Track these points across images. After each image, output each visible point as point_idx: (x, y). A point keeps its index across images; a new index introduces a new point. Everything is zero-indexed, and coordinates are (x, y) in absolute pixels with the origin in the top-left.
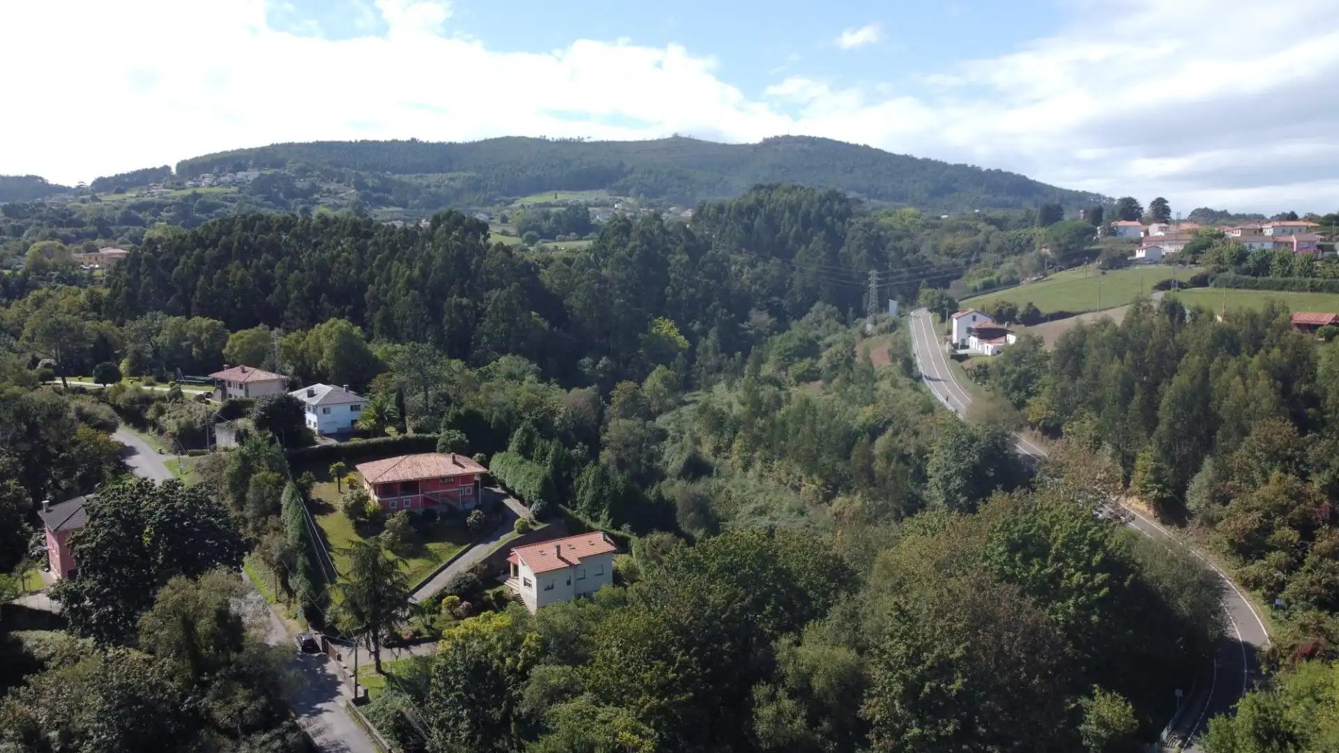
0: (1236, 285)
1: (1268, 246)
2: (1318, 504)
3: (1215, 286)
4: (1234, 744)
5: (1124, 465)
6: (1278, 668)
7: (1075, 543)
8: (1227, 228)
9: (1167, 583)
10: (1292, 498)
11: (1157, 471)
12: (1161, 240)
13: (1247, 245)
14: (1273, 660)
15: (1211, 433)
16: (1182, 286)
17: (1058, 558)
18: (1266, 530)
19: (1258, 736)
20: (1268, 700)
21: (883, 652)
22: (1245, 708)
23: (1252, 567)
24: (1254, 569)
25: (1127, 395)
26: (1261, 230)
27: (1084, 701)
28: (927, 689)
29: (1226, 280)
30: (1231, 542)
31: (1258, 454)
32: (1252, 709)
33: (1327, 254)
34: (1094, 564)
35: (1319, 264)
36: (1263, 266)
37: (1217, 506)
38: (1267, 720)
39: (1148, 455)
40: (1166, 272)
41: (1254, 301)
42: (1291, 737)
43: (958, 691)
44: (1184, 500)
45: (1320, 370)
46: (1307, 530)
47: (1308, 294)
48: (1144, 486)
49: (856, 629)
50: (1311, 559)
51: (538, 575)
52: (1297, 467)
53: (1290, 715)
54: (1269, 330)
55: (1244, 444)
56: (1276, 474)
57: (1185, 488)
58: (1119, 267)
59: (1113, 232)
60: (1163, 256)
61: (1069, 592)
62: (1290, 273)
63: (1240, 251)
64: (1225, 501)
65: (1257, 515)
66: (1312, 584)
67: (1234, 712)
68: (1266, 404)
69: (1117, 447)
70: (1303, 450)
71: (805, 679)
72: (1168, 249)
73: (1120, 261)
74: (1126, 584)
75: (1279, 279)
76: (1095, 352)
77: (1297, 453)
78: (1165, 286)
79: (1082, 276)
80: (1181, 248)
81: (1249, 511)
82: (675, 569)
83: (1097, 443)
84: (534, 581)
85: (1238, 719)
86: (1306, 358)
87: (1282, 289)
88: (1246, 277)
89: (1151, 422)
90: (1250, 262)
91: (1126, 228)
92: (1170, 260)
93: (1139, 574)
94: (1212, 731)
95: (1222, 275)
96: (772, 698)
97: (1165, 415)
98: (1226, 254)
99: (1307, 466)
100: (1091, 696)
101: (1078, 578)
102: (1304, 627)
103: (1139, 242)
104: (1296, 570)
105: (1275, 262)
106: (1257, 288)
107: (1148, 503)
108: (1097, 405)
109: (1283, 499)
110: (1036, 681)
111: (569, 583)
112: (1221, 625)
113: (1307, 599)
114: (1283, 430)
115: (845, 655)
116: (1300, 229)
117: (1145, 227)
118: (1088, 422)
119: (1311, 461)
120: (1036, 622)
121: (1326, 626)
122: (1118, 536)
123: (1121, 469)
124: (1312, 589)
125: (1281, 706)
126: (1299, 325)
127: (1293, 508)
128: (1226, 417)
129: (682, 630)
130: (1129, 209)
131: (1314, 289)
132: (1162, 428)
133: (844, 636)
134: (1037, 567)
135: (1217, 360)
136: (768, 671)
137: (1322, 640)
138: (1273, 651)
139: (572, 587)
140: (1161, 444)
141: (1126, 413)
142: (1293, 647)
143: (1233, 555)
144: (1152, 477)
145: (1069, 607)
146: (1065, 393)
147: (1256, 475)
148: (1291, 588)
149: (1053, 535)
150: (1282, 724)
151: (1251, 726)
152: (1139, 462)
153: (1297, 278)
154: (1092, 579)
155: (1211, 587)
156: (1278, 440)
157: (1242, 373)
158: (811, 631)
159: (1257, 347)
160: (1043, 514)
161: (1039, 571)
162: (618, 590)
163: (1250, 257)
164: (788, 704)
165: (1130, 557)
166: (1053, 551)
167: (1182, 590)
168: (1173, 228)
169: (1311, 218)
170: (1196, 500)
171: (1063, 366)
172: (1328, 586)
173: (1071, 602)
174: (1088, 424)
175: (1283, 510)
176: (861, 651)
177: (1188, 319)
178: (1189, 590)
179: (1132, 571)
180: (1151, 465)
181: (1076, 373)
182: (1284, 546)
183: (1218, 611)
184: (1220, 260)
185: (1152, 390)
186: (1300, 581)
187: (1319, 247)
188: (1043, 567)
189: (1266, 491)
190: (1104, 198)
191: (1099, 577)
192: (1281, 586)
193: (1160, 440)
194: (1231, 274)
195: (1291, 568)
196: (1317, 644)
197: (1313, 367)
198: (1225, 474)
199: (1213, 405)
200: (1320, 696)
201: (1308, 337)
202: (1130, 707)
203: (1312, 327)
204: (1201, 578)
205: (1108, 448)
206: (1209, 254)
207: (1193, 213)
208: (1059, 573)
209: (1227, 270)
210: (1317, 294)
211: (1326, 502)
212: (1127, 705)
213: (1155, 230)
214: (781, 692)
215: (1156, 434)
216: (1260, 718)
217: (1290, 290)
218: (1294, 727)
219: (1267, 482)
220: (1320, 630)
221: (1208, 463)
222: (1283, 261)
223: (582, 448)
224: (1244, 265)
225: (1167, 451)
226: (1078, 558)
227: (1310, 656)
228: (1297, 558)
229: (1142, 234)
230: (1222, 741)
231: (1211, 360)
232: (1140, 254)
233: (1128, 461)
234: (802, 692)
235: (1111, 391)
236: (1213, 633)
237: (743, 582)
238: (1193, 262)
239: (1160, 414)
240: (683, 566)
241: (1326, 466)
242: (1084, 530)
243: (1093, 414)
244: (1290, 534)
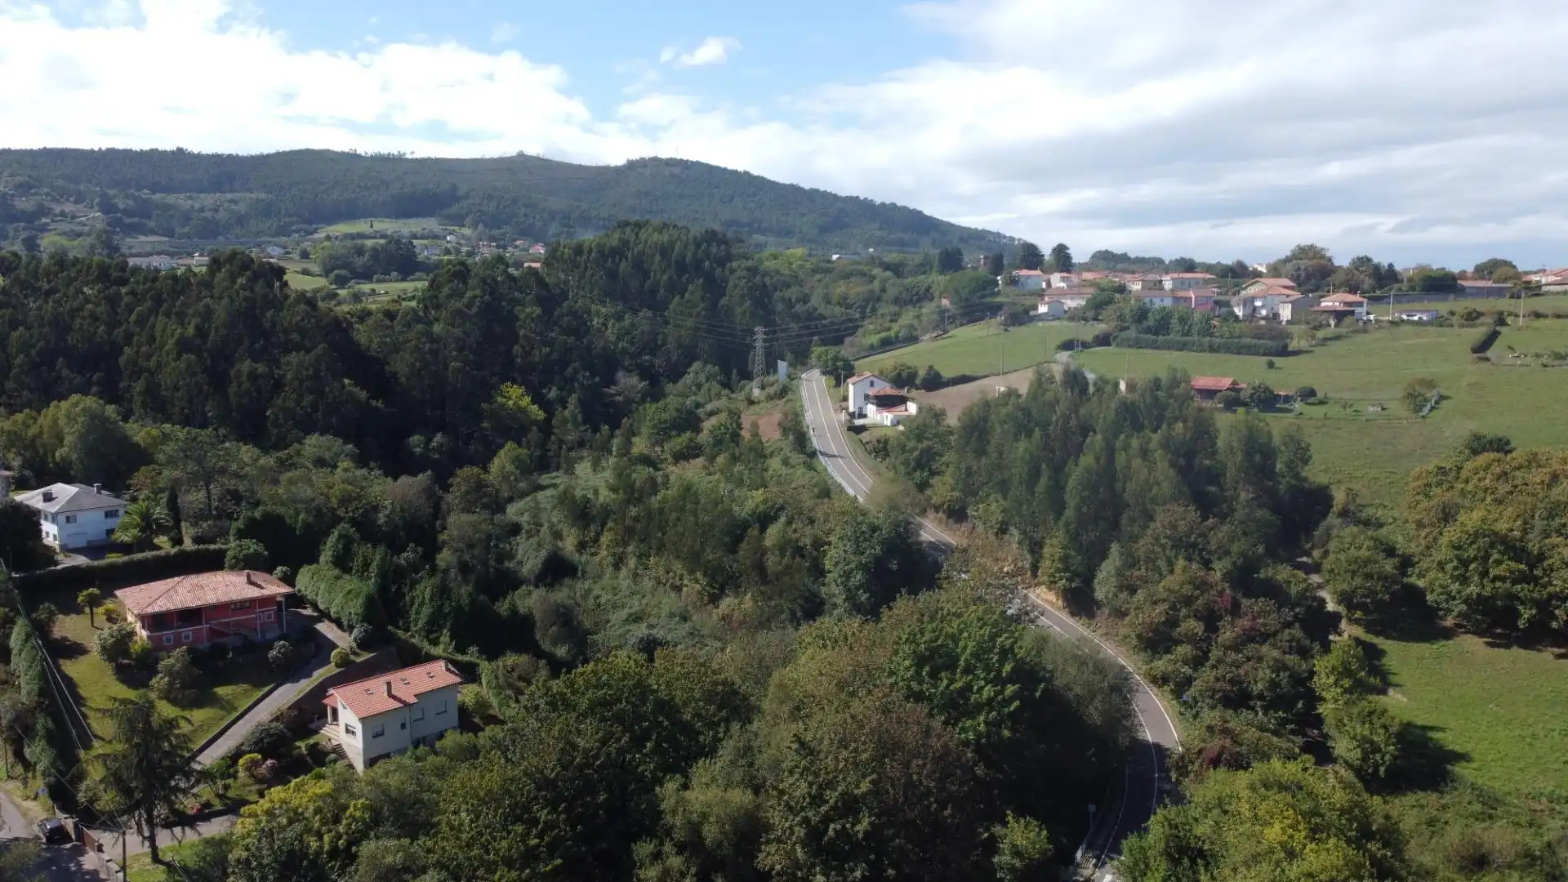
0: (1137, 344)
1: (1168, 302)
2: (1221, 593)
3: (1117, 346)
4: (1147, 866)
5: (1032, 552)
6: (1187, 774)
7: (985, 652)
8: (1128, 276)
9: (1078, 690)
10: (1197, 588)
11: (1065, 559)
12: (1062, 293)
13: (1147, 300)
14: (1182, 767)
15: (1117, 515)
16: (1085, 345)
17: (968, 670)
18: (1172, 622)
19: (1169, 855)
20: (1178, 815)
21: (782, 793)
22: (1157, 827)
23: (1160, 662)
24: (1162, 664)
25: (1035, 474)
26: (1161, 281)
27: (998, 829)
28: (831, 833)
29: (1128, 339)
30: (1139, 636)
31: (1163, 541)
32: (1163, 827)
33: (1224, 310)
34: (1004, 674)
35: (1215, 322)
36: (1162, 325)
37: (1123, 596)
38: (1178, 837)
39: (1055, 541)
40: (1069, 329)
41: (1153, 364)
42: (1201, 853)
43: (866, 832)
44: (1092, 590)
45: (1220, 443)
46: (1211, 621)
47: (1207, 355)
48: (1052, 575)
49: (751, 765)
50: (1215, 654)
51: (363, 720)
52: (1200, 554)
53: (1199, 830)
54: (1171, 401)
55: (1149, 532)
56: (1181, 563)
57: (1093, 577)
58: (1022, 324)
59: (1013, 282)
60: (1066, 312)
61: (979, 708)
62: (1188, 333)
63: (1140, 309)
64: (1133, 591)
65: (1165, 606)
66: (1217, 680)
67: (1146, 830)
68: (1166, 487)
69: (1024, 533)
70: (1204, 535)
71: (695, 829)
72: (1071, 303)
73: (1022, 317)
74: (1038, 694)
75: (1179, 338)
76: (999, 430)
77: (1200, 540)
78: (1068, 346)
79: (984, 333)
80: (1083, 303)
81: (1155, 603)
82: (537, 708)
83: (1003, 530)
84: (358, 728)
85: (1151, 838)
86: (1207, 432)
87: (1181, 349)
88: (1148, 336)
89: (1059, 508)
90: (1151, 322)
91: (1029, 277)
92: (1074, 316)
93: (1049, 681)
94: (1125, 850)
95: (1124, 334)
96: (657, 856)
97: (1072, 500)
98: (1127, 311)
99: (1210, 552)
100: (1005, 824)
101: (988, 691)
102: (1210, 728)
103: (1041, 294)
104: (1202, 665)
105: (1174, 321)
106: (1158, 348)
107: (1057, 594)
108: (1003, 487)
109: (1187, 590)
110: (948, 812)
111: (403, 726)
112: (1131, 730)
113: (1212, 697)
114: (1185, 515)
115: (740, 797)
116: (1197, 281)
117: (1046, 277)
118: (994, 506)
119: (1213, 548)
120: (946, 745)
121: (1230, 725)
122: (1027, 641)
123: (1028, 556)
124: (1218, 685)
125: (1191, 821)
126: (1200, 391)
127: (1197, 598)
128: (1132, 501)
129: (545, 784)
130: (1030, 256)
131: (1212, 349)
132: (1069, 513)
133: (738, 775)
134: (945, 682)
135: (1122, 437)
136: (651, 824)
137: (1228, 742)
138: (1182, 757)
139: (407, 731)
140: (1067, 532)
141: (1033, 494)
142: (1200, 752)
143: (1140, 650)
144: (1060, 566)
145: (979, 724)
146: (969, 473)
147: (1162, 563)
148: (1198, 685)
149: (961, 644)
150: (1192, 840)
151: (1163, 845)
152: (1046, 550)
153: (1196, 338)
154: (1001, 692)
155: (1120, 689)
156: (1182, 526)
157: (1145, 453)
158: (701, 771)
159: (1160, 419)
160: (950, 620)
161: (948, 687)
162: (466, 738)
163: (1150, 314)
164: (675, 862)
165: (1040, 662)
166: (962, 663)
167: (1093, 696)
168: (1074, 278)
169: (1208, 268)
170: (1105, 589)
171: (967, 444)
172: (1232, 682)
173: (982, 718)
174: (994, 507)
175: (1188, 601)
176: (757, 791)
177: (1091, 389)
178: (1099, 697)
179: (1043, 679)
180: (1059, 552)
181: (981, 452)
182: (1191, 639)
183: (1129, 714)
184: (1121, 318)
185: (1058, 471)
186: (1206, 677)
187: (1217, 303)
188: (952, 681)
189: (1171, 581)
190: (1005, 237)
191: (1010, 689)
192: (1189, 681)
193: (1067, 524)
194: (1132, 333)
195: (1198, 662)
196: (1223, 747)
197: (1213, 441)
198: (1132, 562)
199: (1118, 486)
200: (1227, 807)
201: (1207, 404)
202: (1045, 832)
203: (1209, 393)
204: (1112, 682)
205: (1015, 534)
206: (1109, 312)
207: (1094, 256)
208: (968, 687)
209: (1128, 328)
210: (1215, 355)
211: (1228, 592)
212: (1041, 830)
213: (1057, 280)
214: (668, 847)
215: (1063, 518)
216: (1171, 835)
217: (1190, 350)
218: (1204, 842)
219: (1172, 572)
220: (1226, 732)
221: (1115, 548)
222: (1183, 320)
223: (414, 551)
224: (1145, 324)
225: (1074, 537)
226: (988, 669)
227: (1215, 762)
228: (1203, 651)
229: (1044, 285)
230: (1136, 864)
231: (1116, 437)
232: (1043, 309)
233: (1036, 548)
234: (692, 845)
235: (1018, 471)
236: (1123, 741)
237: (619, 718)
238: (1095, 319)
239: (1067, 497)
240: (547, 703)
241: (1227, 553)
242: (993, 637)
243: (999, 497)
244: (1195, 626)
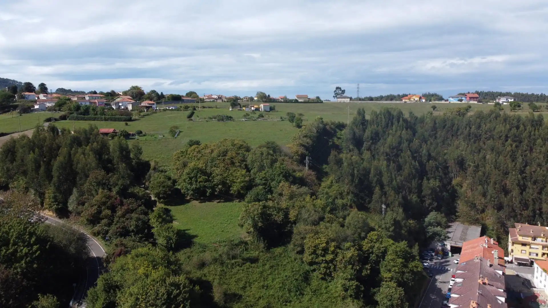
0: (77, 119)
1: (88, 104)
2: (116, 199)
3: (70, 120)
4: (98, 297)
5: (40, 197)
6: (110, 262)
7: (22, 235)
8: (71, 97)
9: (64, 242)
10: (107, 198)
11: (55, 197)
12: (45, 101)
13: (80, 103)
14: (108, 260)
15: (74, 178)
16: (56, 120)
17: (15, 244)
18: (99, 212)
19: (106, 291)
20: (108, 276)
22: (100, 282)
23: (96, 227)
24: (97, 228)
25: (38, 167)
26: (84, 97)
27: (35, 303)
29: (74, 117)
30: (87, 220)
31: (93, 184)
32: (102, 281)
33: (108, 107)
34: (32, 242)
35: (106, 110)
36: (87, 111)
37: (80, 207)
38: (108, 283)
39: (50, 191)
40: (49, 114)
41: (84, 125)
42: (117, 287)
44: (67, 207)
45: (111, 150)
46: (113, 209)
47: (104, 122)
48: (50, 204)
50: (116, 219)
52: (107, 187)
53: (115, 279)
54: (91, 136)
55: (88, 181)
56: (100, 190)
57: (67, 202)
58: (28, 112)
59: (23, 97)
60: (47, 108)
61: (22, 258)
62: (96, 114)
63: (77, 106)
64: (83, 204)
65: (96, 207)
66: (117, 228)
67: (96, 285)
68: (93, 165)
69: (36, 190)
70: (108, 180)
72: (48, 105)
73: (28, 110)
74: (47, 247)
75: (93, 116)
76: (21, 150)
77: (107, 181)
78: (49, 120)
79: (11, 116)
80: (54, 104)
81: (92, 206)
83: (27, 189)
85: (98, 287)
86: (106, 146)
87: (94, 120)
88: (81, 116)
89: (49, 177)
90: (82, 110)
91: (29, 95)
92: (50, 109)
93: (52, 241)
94: (89, 295)
95: (71, 115)
97: (55, 173)
98: (72, 106)
99: (111, 185)
100: (38, 300)
101: (25, 250)
102: (116, 245)
103: (35, 102)
104: (112, 225)
105: (91, 110)
106: (86, 120)
107: (52, 210)
108: (25, 173)
109: (104, 199)
110: (11, 302)
112: (87, 253)
113: (116, 235)
114: (100, 173)
116: (98, 97)
117: (37, 95)
118: (21, 182)
119: (112, 184)
120: (7, 276)
121: (123, 242)
122: (41, 227)
123: (39, 199)
124: (118, 230)
125: (112, 276)
126: (102, 134)
127: (108, 202)
128: (80, 171)
130: (29, 87)
131: (106, 120)
132: (55, 179)
134: (4, 251)
135: (73, 149)
137: (123, 248)
138: (107, 257)
140: (55, 186)
141: (38, 174)
142: (114, 254)
143: (89, 224)
144: (53, 200)
145: (22, 264)
146: (8, 170)
147: (93, 192)
148: (111, 232)
149: (10, 234)
150: (113, 283)
151: (103, 288)
152: (47, 195)
153: (99, 116)
154: (31, 249)
155: (82, 239)
156: (100, 178)
157: (84, 154)
159: (88, 143)
160: (4, 226)
161: (6, 252)
163: (81, 108)
165: (48, 235)
166: (12, 242)
167: (71, 243)
168: (49, 96)
169: (101, 93)
170: (72, 206)
171: (7, 157)
172: (123, 228)
173: (23, 261)
174: (22, 182)
175: (104, 203)
177: (60, 134)
178: (74, 243)
179: (49, 241)
180: (52, 195)
181: (13, 160)
182: (106, 217)
183: (85, 248)
184: (70, 109)
185: (49, 165)
186: (113, 228)
187: (106, 104)
188: (7, 250)
189: (97, 198)
190: (17, 82)
191: (35, 247)
192: (107, 232)
193: (54, 184)
194: (75, 115)
195: (109, 225)
196: (121, 250)
197: (108, 149)
198: (82, 193)
199: (74, 167)
200: (125, 268)
201: (105, 138)
202: (55, 298)
203: (106, 134)
204: (78, 237)
205: (33, 191)
206: (65, 107)
207: (57, 90)
208: (16, 251)
209: (73, 113)
210: (107, 122)
211: (118, 198)
212: (54, 298)
213: (42, 97)
215: (52, 182)
216: (105, 284)
217: (97, 120)
218: (118, 283)
219: (97, 194)
220: (122, 244)
221: (75, 190)
222: (94, 110)
224: (80, 111)
225: (58, 189)
226: (24, 242)
227: (119, 255)
228: (111, 220)
229: (36, 98)
230: (93, 298)
231: (71, 150)
232: (36, 107)
233: (42, 195)
235: (30, 166)
236: (85, 257)
238: (59, 110)
239: (53, 173)
241: (117, 184)
242: (25, 229)
243: (23, 178)
244: (108, 212)
